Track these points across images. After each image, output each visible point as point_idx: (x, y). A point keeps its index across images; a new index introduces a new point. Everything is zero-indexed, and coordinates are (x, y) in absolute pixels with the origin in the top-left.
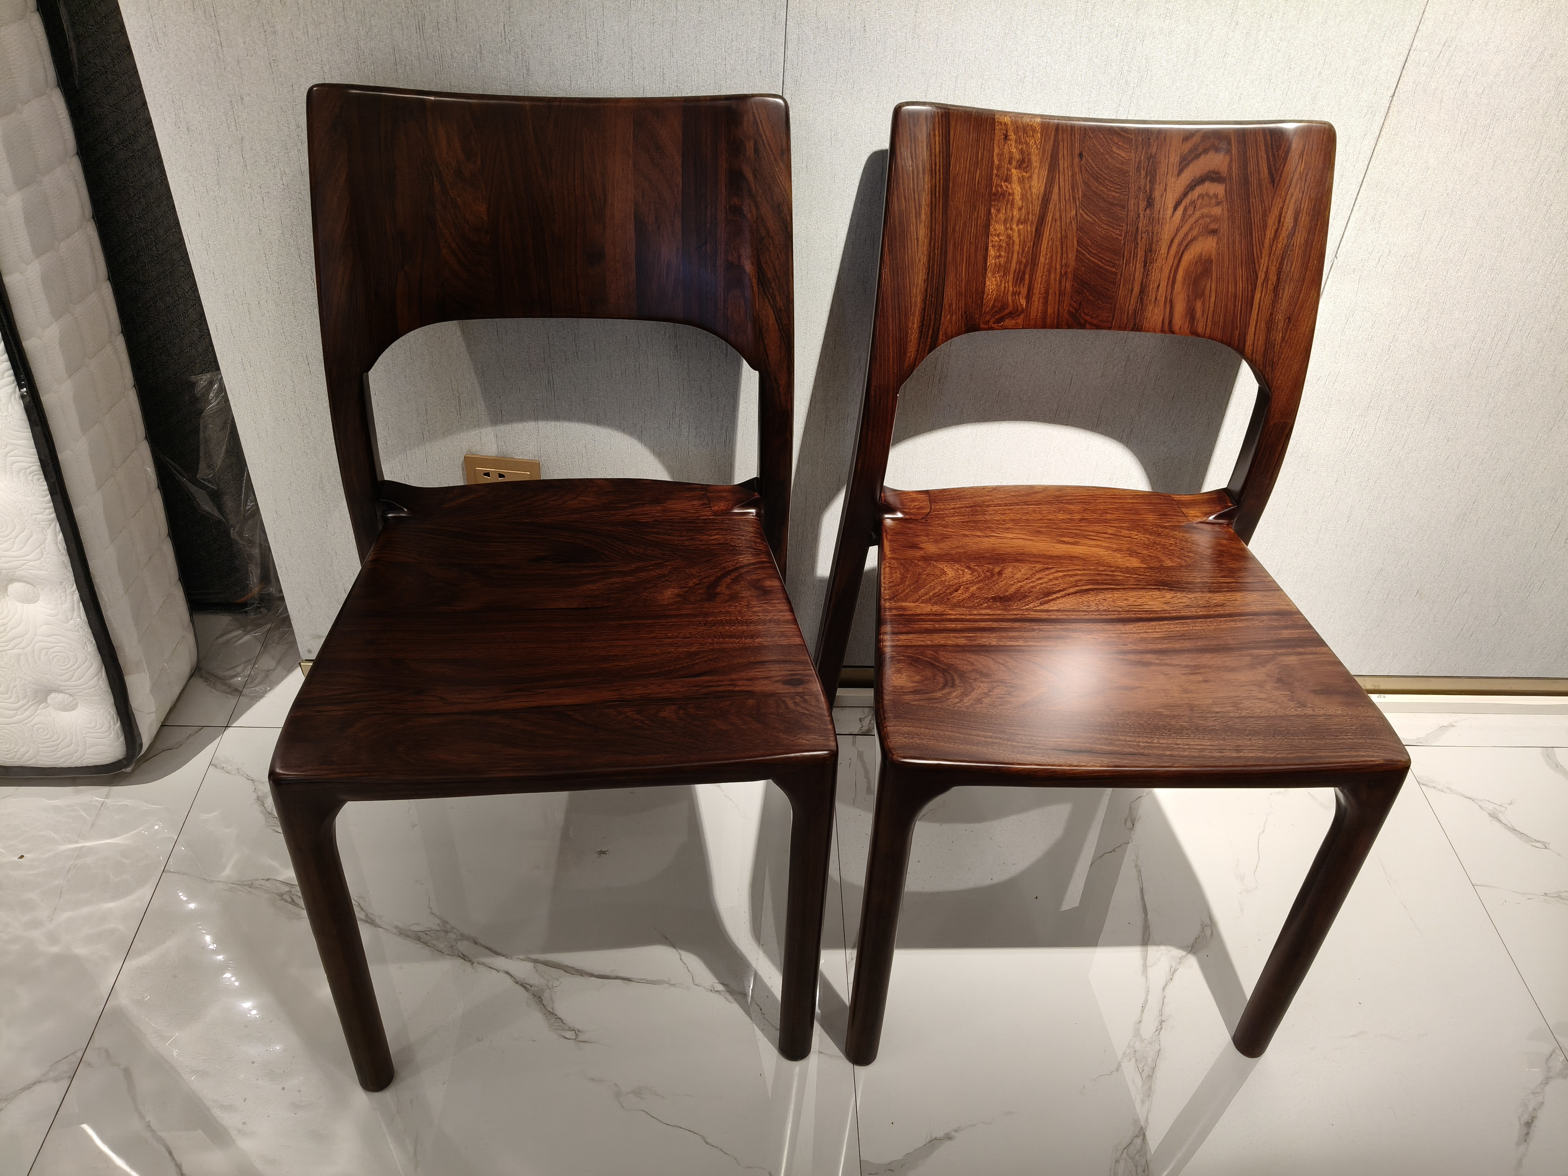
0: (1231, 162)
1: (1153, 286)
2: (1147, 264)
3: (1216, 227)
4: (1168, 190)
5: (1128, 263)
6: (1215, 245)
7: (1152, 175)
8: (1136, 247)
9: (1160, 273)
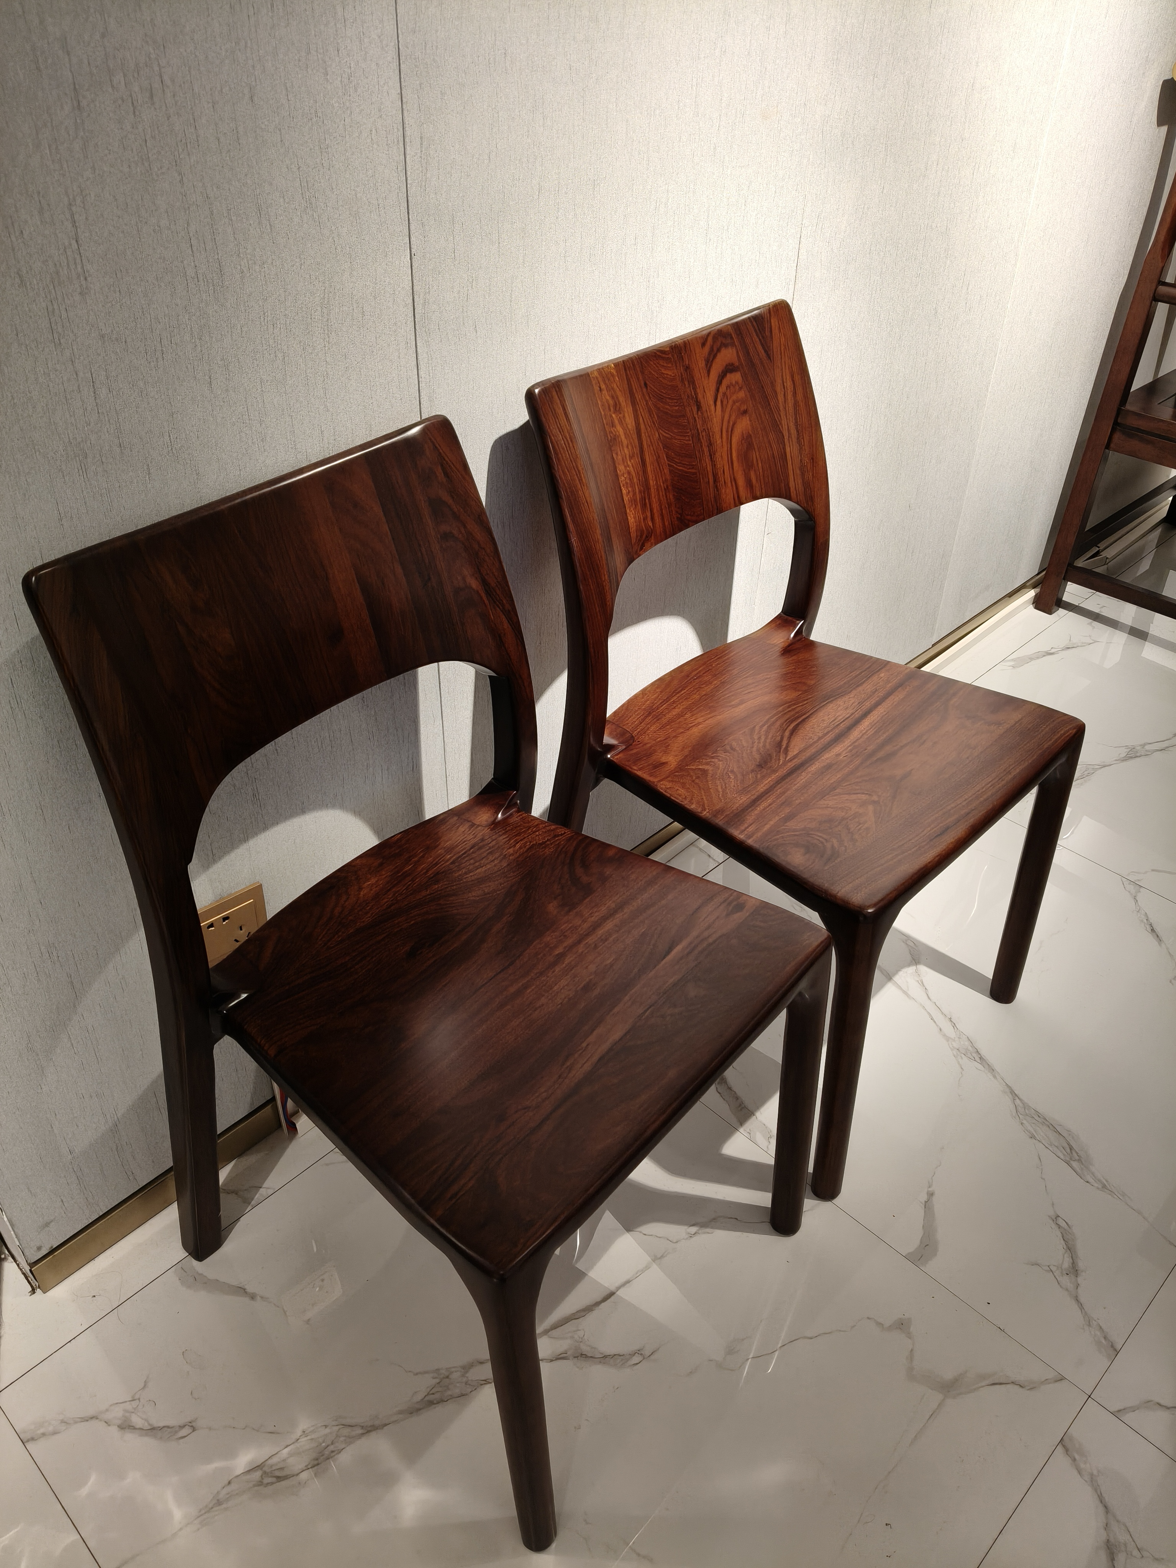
0: (737, 352)
1: (720, 473)
2: (712, 456)
3: (745, 407)
4: (706, 391)
5: (700, 460)
6: (749, 422)
7: (692, 382)
8: (701, 446)
9: (722, 461)
